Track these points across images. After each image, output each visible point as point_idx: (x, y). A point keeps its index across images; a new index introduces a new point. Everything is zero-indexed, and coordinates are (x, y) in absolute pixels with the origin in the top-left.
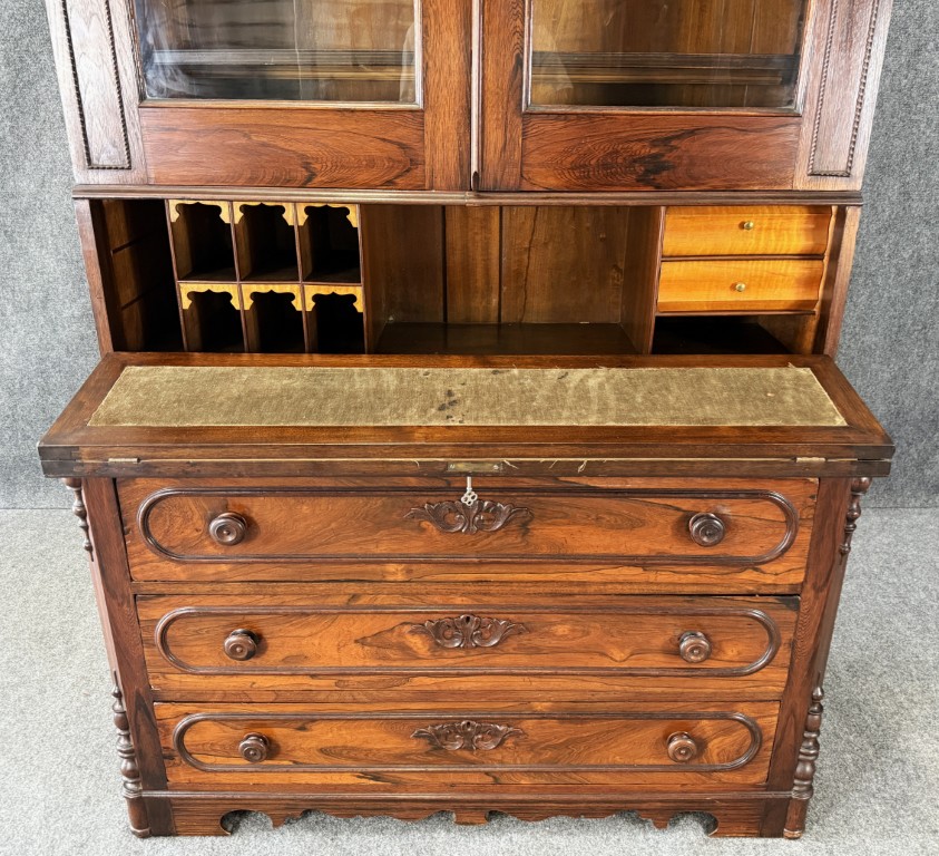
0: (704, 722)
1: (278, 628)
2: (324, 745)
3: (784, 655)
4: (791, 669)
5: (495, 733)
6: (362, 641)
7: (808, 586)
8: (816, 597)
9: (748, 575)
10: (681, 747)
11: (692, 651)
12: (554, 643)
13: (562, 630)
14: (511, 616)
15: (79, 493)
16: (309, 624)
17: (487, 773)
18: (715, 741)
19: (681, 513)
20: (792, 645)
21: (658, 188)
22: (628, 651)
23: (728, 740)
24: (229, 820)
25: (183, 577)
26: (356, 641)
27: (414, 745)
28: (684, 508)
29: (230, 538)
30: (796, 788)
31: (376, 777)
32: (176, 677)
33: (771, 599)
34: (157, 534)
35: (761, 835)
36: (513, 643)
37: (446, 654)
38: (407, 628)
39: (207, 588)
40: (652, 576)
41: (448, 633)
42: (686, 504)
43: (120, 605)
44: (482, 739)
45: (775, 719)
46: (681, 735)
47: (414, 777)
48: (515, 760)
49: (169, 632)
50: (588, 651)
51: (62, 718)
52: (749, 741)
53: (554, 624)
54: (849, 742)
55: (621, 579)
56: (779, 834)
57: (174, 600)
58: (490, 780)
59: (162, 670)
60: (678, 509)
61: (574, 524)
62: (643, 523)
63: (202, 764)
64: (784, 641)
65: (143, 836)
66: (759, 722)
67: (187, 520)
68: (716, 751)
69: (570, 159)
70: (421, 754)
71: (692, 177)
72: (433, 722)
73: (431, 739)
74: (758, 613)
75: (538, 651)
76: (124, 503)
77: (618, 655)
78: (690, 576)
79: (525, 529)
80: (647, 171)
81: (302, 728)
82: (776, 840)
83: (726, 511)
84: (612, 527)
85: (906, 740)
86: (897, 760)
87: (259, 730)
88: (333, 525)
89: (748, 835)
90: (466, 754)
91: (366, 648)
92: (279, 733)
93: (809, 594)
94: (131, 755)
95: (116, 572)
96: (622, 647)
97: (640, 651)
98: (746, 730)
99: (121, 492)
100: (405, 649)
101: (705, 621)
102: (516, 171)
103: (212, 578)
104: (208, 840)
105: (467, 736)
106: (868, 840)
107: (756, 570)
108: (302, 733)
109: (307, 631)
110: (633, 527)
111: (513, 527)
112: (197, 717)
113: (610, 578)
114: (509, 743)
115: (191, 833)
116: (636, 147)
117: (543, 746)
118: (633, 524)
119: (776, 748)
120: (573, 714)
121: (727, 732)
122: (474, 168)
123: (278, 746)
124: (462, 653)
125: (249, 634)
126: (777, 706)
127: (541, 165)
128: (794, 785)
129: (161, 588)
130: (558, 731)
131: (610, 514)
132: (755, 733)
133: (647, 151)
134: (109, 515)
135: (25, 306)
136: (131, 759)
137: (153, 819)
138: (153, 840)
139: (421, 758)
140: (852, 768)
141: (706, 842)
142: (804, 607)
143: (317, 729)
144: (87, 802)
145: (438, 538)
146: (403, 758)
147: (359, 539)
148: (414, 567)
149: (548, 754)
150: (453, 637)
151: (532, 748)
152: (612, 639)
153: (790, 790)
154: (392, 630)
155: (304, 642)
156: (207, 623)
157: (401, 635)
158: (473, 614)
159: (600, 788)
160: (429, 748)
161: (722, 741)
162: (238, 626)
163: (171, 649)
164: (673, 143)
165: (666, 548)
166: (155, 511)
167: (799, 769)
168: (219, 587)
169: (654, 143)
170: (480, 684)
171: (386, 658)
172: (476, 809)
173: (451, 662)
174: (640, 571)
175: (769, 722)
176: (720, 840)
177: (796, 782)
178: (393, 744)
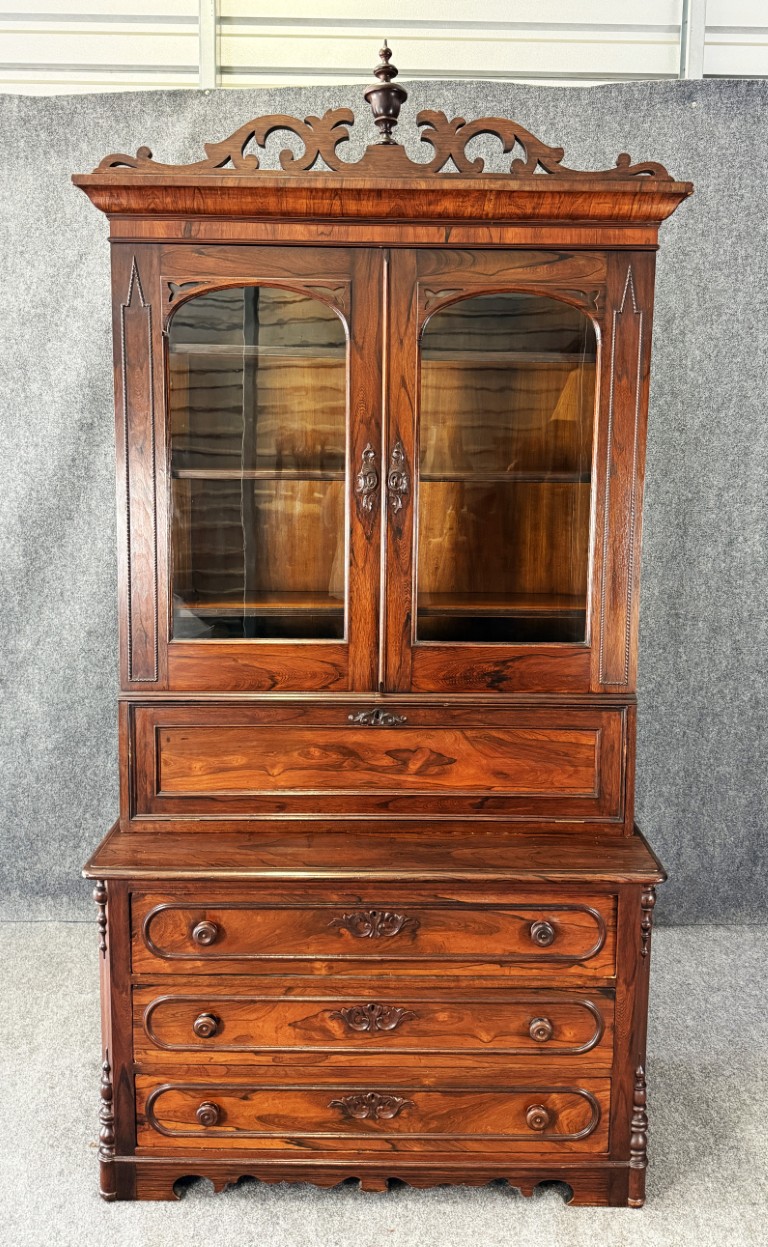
0: (554, 1096)
1: (232, 1013)
2: (261, 1113)
3: (608, 1037)
4: (615, 1048)
5: (393, 1105)
6: (293, 1025)
7: (621, 981)
8: (628, 990)
9: (575, 970)
10: (537, 1116)
11: (538, 1032)
12: (437, 1027)
13: (442, 1016)
14: (405, 1005)
15: (103, 908)
16: (255, 1010)
17: (387, 1140)
18: (564, 1113)
19: (524, 922)
20: (614, 1028)
21: (501, 691)
22: (493, 1034)
23: (574, 1112)
24: (181, 1185)
25: (169, 971)
26: (290, 1025)
27: (329, 1114)
28: (526, 917)
29: (207, 940)
30: (633, 1159)
31: (299, 1142)
32: (153, 1053)
33: (594, 991)
34: (154, 937)
35: (610, 1205)
36: (406, 1028)
37: (356, 1036)
38: (327, 1015)
39: (184, 980)
40: (507, 971)
41: (358, 1019)
42: (528, 915)
43: (121, 993)
44: (383, 1110)
45: (608, 1093)
46: (538, 1107)
47: (329, 1143)
48: (409, 1129)
49: (154, 1015)
50: (461, 1034)
51: (32, 1106)
52: (590, 1114)
53: (436, 1012)
54: (694, 1132)
55: (485, 973)
56: (624, 1204)
57: (161, 989)
58: (388, 1146)
59: (145, 1047)
60: (522, 919)
61: (450, 930)
62: (498, 930)
63: (166, 1129)
64: (607, 1025)
65: (110, 1200)
66: (597, 1095)
67: (176, 926)
68: (565, 1122)
69: (443, 673)
70: (336, 1122)
71: (522, 685)
72: (347, 1094)
73: (344, 1108)
74: (589, 1004)
75: (425, 1034)
76: (135, 914)
77: (485, 1037)
78: (534, 971)
79: (414, 935)
80: (493, 681)
81: (245, 1098)
82: (622, 1209)
83: (556, 921)
84: (476, 933)
85: (742, 1131)
86: (732, 1147)
87: (213, 1099)
88: (278, 932)
89: (599, 1204)
90: (371, 1123)
91: (297, 1030)
92: (226, 1102)
93: (621, 988)
94: (110, 1123)
95: (122, 966)
96: (488, 1031)
97: (502, 1034)
98: (587, 1104)
99: (134, 906)
100: (325, 1031)
101: (548, 1009)
102: (408, 680)
103: (191, 972)
104: (162, 1204)
105: (370, 1105)
106: (698, 1210)
107: (581, 965)
108: (246, 1102)
109: (254, 1016)
110: (491, 934)
111: (405, 932)
112: (167, 1086)
113: (477, 973)
114: (404, 1114)
115: (148, 1198)
116: (485, 666)
117: (430, 1116)
118: (490, 931)
119: (612, 1120)
120: (452, 1089)
121: (573, 1104)
122: (380, 680)
123: (226, 1114)
124: (368, 1036)
125: (211, 1016)
126: (609, 1082)
127: (424, 677)
128: (632, 1156)
129: (152, 980)
130: (440, 1103)
131: (475, 922)
132: (594, 1105)
133: (493, 669)
134: (123, 923)
135: (7, 741)
136: (109, 1127)
137: (121, 1184)
138: (118, 1203)
139: (337, 1126)
140: (693, 1154)
141: (565, 1209)
142: (619, 998)
143: (257, 1098)
144: (61, 1173)
145: (353, 942)
146: (320, 1126)
147: (295, 942)
148: (334, 964)
149: (434, 1124)
150: (362, 1022)
151: (421, 1118)
152: (480, 1024)
153: (629, 1160)
154: (316, 1016)
155: (251, 1024)
156: (183, 1008)
157: (323, 1020)
158: (377, 1003)
159: (475, 1157)
160: (342, 1117)
161: (570, 1113)
162: (204, 1010)
163: (154, 1029)
164: (509, 664)
165: (515, 948)
166: (155, 919)
167: (633, 1141)
168: (193, 979)
169: (496, 664)
170: (381, 1062)
171: (310, 1039)
172: (378, 1176)
173: (360, 1042)
174: (498, 967)
175: (604, 1096)
176: (576, 1208)
177: (632, 1152)
178: (314, 1113)
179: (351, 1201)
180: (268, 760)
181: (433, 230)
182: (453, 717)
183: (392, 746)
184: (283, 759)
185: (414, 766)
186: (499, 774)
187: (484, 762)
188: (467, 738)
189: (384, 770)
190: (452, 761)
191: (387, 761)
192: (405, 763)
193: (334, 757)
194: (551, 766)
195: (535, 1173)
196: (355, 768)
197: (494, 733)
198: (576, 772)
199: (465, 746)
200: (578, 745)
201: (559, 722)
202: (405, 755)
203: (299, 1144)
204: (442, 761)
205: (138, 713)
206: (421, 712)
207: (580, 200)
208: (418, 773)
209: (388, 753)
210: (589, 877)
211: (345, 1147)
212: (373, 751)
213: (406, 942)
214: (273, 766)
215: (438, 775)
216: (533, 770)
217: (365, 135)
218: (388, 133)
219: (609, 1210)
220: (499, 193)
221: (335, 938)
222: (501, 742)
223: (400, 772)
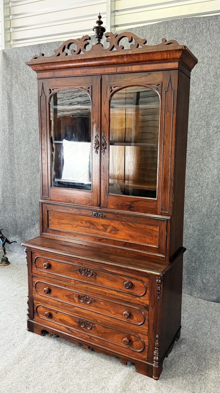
0: (132, 336)
2: (60, 318)
3: (146, 322)
4: (149, 326)
5: (90, 326)
7: (150, 305)
8: (152, 309)
9: (137, 299)
12: (101, 306)
13: (102, 303)
14: (93, 297)
15: (27, 254)
16: (58, 289)
17: (89, 335)
20: (148, 320)
21: (131, 211)
23: (138, 343)
24: (44, 332)
25: (39, 274)
26: (66, 296)
27: (75, 324)
28: (124, 279)
29: (46, 267)
30: (155, 364)
31: (68, 329)
32: (37, 295)
33: (142, 307)
34: (37, 264)
35: (147, 376)
36: (93, 304)
37: (81, 303)
38: (75, 295)
39: (42, 277)
40: (119, 294)
41: (81, 298)
42: (125, 278)
43: (30, 277)
44: (87, 326)
45: (147, 340)
46: (126, 338)
47: (75, 331)
48: (94, 334)
49: (37, 285)
50: (107, 310)
52: (142, 345)
53: (101, 302)
55: (113, 293)
56: (152, 377)
57: (38, 278)
58: (89, 337)
59: (35, 293)
60: (123, 279)
61: (104, 278)
62: (117, 281)
63: (40, 316)
64: (146, 319)
65: (28, 331)
66: (144, 340)
67: (41, 262)
68: (135, 346)
69: (116, 203)
71: (137, 209)
72: (79, 319)
73: (78, 323)
75: (97, 307)
76: (33, 257)
77: (113, 313)
78: (126, 296)
79: (95, 278)
80: (129, 207)
81: (56, 313)
82: (151, 378)
83: (132, 282)
84: (111, 281)
87: (50, 311)
88: (63, 269)
89: (144, 374)
90: (85, 329)
91: (67, 298)
92: (53, 313)
93: (150, 308)
94: (29, 310)
95: (30, 270)
96: (114, 311)
97: (117, 313)
99: (33, 255)
100: (74, 300)
102: (106, 204)
103: (44, 275)
104: (39, 335)
105: (84, 324)
106: (174, 387)
107: (139, 298)
108: (56, 314)
109: (58, 291)
110: (115, 282)
111: (93, 276)
112: (40, 305)
113: (111, 293)
114: (92, 329)
115: (36, 333)
116: (127, 202)
117: (99, 332)
119: (148, 349)
120: (105, 325)
121: (137, 341)
122: (99, 203)
123: (52, 316)
124: (84, 304)
126: (147, 337)
127: (111, 204)
128: (154, 363)
129: (36, 275)
130: (103, 330)
131: (111, 277)
132: (144, 343)
133: (129, 204)
134: (30, 259)
136: (29, 311)
137: (31, 328)
138: (30, 332)
139: (77, 327)
141: (134, 372)
142: (150, 311)
143: (59, 314)
145: (80, 276)
146: (73, 326)
147: (67, 273)
148: (76, 281)
149: (100, 335)
151: (97, 332)
152: (112, 308)
153: (153, 364)
155: (57, 293)
156: (42, 285)
157: (73, 296)
158: (86, 295)
159: (110, 348)
160: (78, 325)
161: (136, 343)
162: (47, 286)
163: (37, 289)
164: (134, 203)
165: (121, 288)
166: (36, 260)
167: (155, 358)
168: (44, 277)
169: (130, 202)
170: (86, 312)
171: (70, 301)
172: (86, 345)
173: (82, 305)
174: (117, 292)
175: (146, 341)
176: (138, 373)
177: (154, 361)
178: (72, 322)
179: (81, 350)
180: (73, 223)
181: (113, 68)
182: (117, 217)
183: (103, 223)
184: (76, 223)
185: (109, 230)
186: (131, 236)
187: (127, 232)
188: (122, 224)
189: (100, 230)
190: (118, 230)
191: (101, 228)
192: (106, 229)
193: (88, 224)
194: (145, 236)
195: (127, 359)
196: (93, 228)
197: (129, 223)
198: (153, 239)
199: (122, 226)
200: (153, 230)
201: (147, 222)
202: (106, 227)
203: (68, 330)
204: (115, 230)
205: (44, 205)
206: (109, 214)
207: (151, 55)
208: (109, 232)
209: (102, 225)
210: (139, 270)
211: (79, 334)
212: (98, 224)
213: (93, 279)
214: (74, 225)
215: (114, 233)
216: (140, 236)
217: (93, 42)
218: (99, 41)
219: (147, 377)
220: (127, 55)
221: (76, 274)
222: (131, 226)
223: (105, 231)
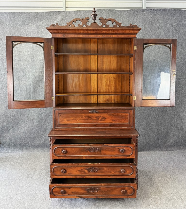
1: (68, 169)
2: (72, 191)
5: (97, 189)
6: (79, 171)
10: (123, 191)
11: (122, 171)
14: (99, 167)
16: (72, 168)
17: (96, 196)
19: (119, 149)
22: (114, 172)
23: (130, 190)
27: (85, 191)
29: (65, 153)
31: (80, 197)
34: (55, 153)
36: (99, 171)
37: (90, 173)
38: (85, 169)
41: (90, 170)
44: (95, 191)
46: (123, 189)
47: (85, 197)
49: (54, 170)
50: (109, 172)
52: (133, 191)
53: (104, 168)
62: (115, 150)
63: (55, 195)
67: (59, 151)
68: (128, 192)
70: (86, 193)
72: (88, 188)
73: (88, 190)
75: (102, 172)
78: (121, 157)
79: (100, 152)
83: (125, 149)
84: (111, 151)
90: (93, 193)
92: (66, 189)
97: (116, 172)
98: (132, 189)
101: (124, 167)
105: (93, 190)
107: (129, 156)
108: (70, 190)
110: (113, 151)
112: (55, 187)
114: (99, 191)
123: (66, 192)
124: (92, 173)
125: (64, 169)
130: (105, 189)
131: (111, 149)
132: (134, 189)
143: (72, 188)
146: (83, 194)
147: (80, 153)
149: (104, 193)
151: (102, 192)
152: (112, 170)
154: (83, 169)
155: (71, 171)
156: (59, 168)
158: (94, 167)
163: (54, 172)
165: (117, 154)
166: (56, 149)
171: (82, 173)
174: (115, 157)
175: (135, 187)
178: (82, 191)
182: (106, 111)
183: (96, 116)
184: (79, 118)
185: (100, 119)
186: (113, 120)
187: (111, 118)
188: (108, 114)
189: (95, 120)
190: (106, 118)
191: (95, 118)
192: (98, 119)
193: (87, 118)
194: (122, 119)
196: (90, 120)
197: (112, 114)
199: (108, 116)
200: (126, 115)
201: (123, 112)
202: (98, 117)
204: (104, 118)
205: (56, 111)
206: (101, 110)
208: (100, 120)
209: (96, 117)
210: (127, 135)
212: (93, 117)
214: (77, 119)
215: (103, 120)
216: (119, 120)
218: (95, 21)
221: (86, 152)
222: (113, 115)
223: (97, 120)
